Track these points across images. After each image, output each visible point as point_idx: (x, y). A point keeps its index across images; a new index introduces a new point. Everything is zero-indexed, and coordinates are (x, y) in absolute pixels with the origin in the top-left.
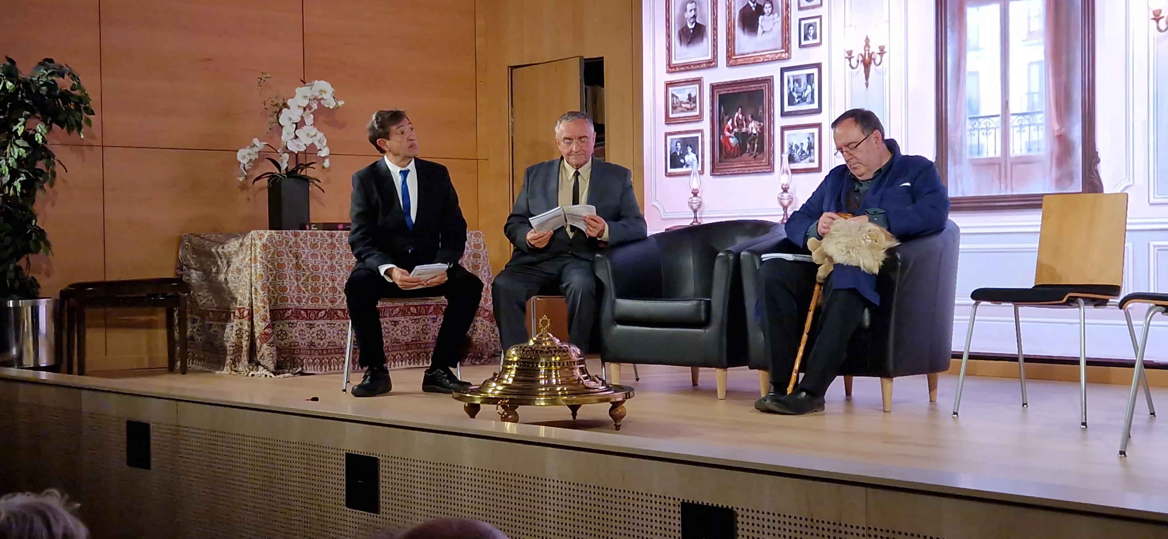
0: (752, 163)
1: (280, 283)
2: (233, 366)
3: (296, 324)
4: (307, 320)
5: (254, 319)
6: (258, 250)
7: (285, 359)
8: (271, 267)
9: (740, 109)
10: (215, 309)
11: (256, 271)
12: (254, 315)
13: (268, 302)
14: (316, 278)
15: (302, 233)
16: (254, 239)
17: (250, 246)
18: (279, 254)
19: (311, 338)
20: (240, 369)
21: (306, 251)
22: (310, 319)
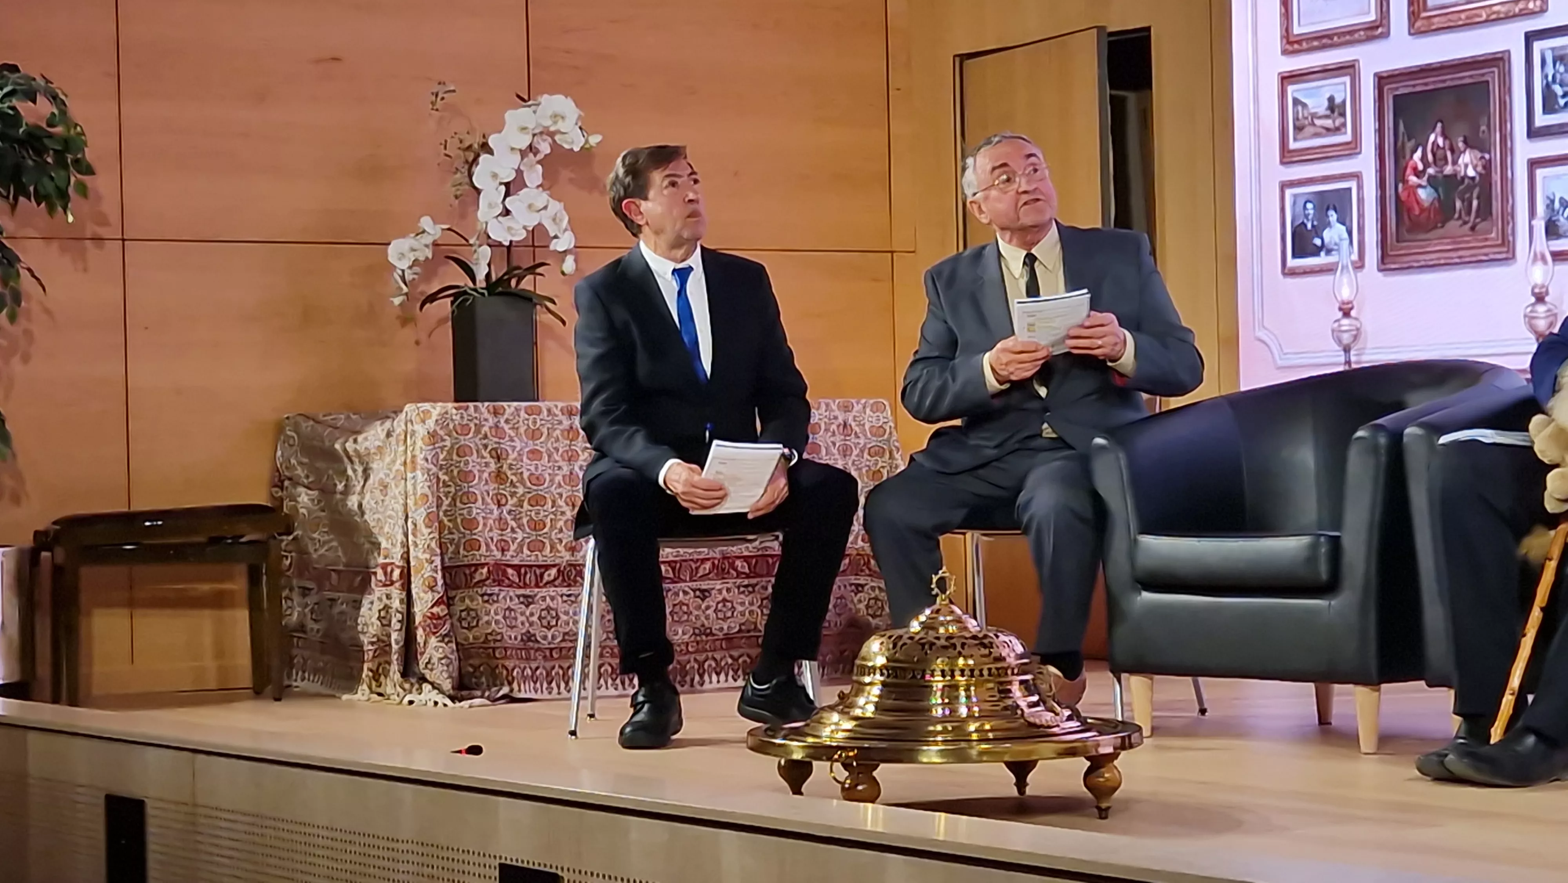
0: (1468, 242)
1: (465, 512)
2: (374, 683)
3: (498, 595)
4: (520, 587)
5: (413, 586)
6: (419, 443)
7: (476, 668)
8: (446, 478)
9: (1439, 125)
10: (341, 568)
11: (415, 488)
12: (413, 579)
13: (438, 551)
14: (537, 501)
15: (510, 407)
16: (411, 421)
17: (403, 437)
18: (462, 452)
19: (527, 625)
20: (389, 690)
21: (518, 444)
22: (526, 586)
